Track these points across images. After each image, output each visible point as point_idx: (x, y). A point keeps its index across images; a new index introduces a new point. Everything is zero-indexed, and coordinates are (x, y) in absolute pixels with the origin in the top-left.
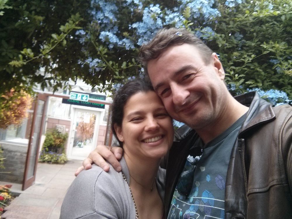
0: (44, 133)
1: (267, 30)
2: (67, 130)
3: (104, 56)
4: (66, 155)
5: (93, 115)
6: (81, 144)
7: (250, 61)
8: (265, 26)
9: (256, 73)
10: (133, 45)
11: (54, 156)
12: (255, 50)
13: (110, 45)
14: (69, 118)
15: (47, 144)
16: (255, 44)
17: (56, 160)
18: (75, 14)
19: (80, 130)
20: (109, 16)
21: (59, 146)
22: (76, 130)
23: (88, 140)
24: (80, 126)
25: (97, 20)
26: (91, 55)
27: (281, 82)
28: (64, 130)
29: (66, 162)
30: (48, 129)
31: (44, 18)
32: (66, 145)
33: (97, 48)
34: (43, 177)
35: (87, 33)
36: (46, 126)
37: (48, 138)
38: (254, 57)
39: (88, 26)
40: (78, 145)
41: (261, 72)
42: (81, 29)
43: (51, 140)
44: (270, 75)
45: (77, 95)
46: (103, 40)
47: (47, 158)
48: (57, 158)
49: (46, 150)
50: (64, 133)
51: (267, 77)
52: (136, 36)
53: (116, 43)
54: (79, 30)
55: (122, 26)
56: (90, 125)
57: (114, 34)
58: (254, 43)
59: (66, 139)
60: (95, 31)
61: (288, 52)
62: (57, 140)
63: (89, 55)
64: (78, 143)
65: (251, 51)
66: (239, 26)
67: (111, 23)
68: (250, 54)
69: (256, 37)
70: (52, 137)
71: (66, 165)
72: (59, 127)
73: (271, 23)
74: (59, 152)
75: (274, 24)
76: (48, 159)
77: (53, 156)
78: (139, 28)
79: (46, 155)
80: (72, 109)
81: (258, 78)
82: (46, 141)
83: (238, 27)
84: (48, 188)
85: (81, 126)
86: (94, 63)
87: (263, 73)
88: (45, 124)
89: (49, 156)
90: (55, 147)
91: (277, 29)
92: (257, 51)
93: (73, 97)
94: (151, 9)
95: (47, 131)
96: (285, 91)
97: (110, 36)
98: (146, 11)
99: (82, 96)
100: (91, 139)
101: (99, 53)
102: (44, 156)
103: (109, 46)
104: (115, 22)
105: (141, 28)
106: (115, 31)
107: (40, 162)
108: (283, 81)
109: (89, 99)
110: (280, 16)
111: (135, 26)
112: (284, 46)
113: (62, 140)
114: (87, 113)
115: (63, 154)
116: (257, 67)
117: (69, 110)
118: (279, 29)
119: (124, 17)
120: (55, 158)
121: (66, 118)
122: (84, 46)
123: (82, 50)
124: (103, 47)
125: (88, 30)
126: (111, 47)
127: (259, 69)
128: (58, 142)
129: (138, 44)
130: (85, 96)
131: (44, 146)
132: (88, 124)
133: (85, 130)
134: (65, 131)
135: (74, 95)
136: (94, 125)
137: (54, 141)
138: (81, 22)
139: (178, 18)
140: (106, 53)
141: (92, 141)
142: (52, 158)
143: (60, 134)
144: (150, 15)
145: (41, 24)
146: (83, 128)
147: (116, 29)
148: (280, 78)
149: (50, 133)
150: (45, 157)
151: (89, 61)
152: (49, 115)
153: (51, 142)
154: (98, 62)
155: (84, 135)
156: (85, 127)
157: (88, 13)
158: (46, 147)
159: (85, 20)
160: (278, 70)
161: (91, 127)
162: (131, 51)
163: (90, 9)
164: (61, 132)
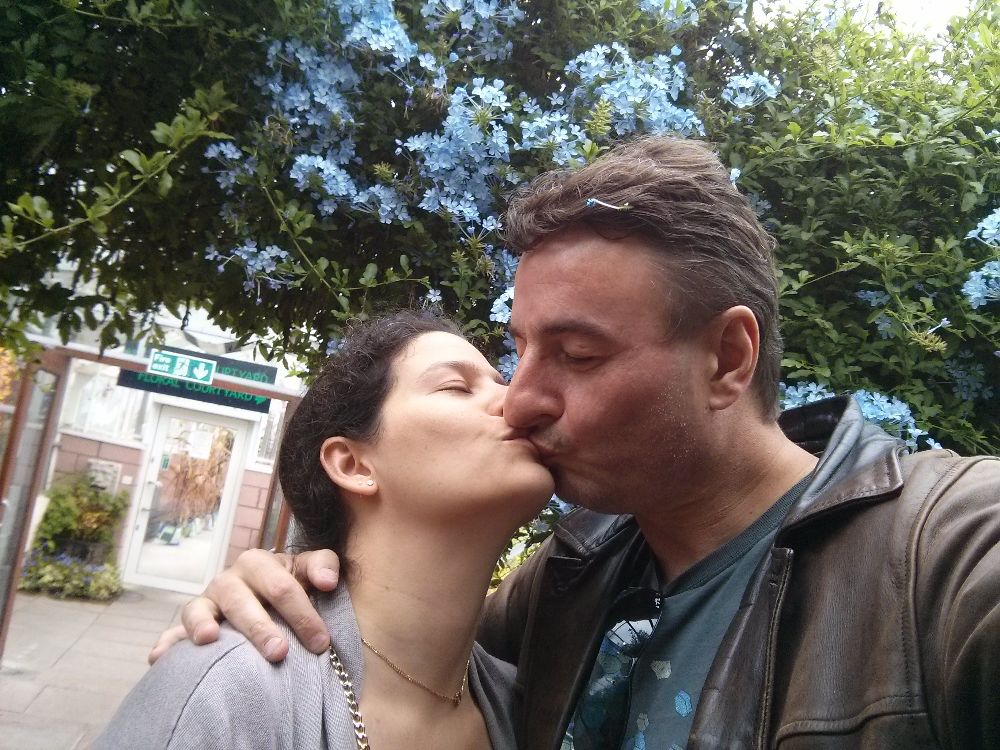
0: (44, 488)
1: (854, 192)
2: (127, 480)
3: (300, 238)
4: (117, 572)
5: (220, 432)
6: (175, 531)
7: (792, 293)
8: (849, 178)
9: (808, 332)
10: (405, 210)
11: (76, 570)
12: (811, 255)
13: (325, 202)
14: (136, 439)
15: (54, 528)
16: (810, 235)
17: (82, 585)
18: (207, 87)
19: (172, 482)
20: (329, 104)
21: (95, 537)
22: (159, 484)
23: (198, 520)
24: (172, 468)
25: (284, 111)
26: (255, 233)
27: (892, 367)
28: (118, 480)
29: (115, 595)
30: (59, 475)
31: (97, 89)
32: (120, 535)
33: (279, 211)
34: (33, 647)
35: (245, 156)
36: (53, 460)
37: (58, 504)
38: (809, 280)
39: (251, 130)
40: (160, 535)
41: (827, 329)
42: (225, 142)
43: (67, 512)
44: (855, 341)
45: (174, 359)
46: (302, 185)
47: (47, 578)
48: (85, 579)
49: (46, 549)
50: (114, 491)
51: (846, 348)
52: (419, 179)
53: (347, 198)
54: (217, 142)
55: (370, 143)
56: (208, 469)
57: (341, 167)
58: (809, 231)
59: (122, 512)
60: (275, 151)
61: (917, 268)
62: (89, 516)
63: (245, 233)
64: (163, 527)
65: (796, 256)
66: (761, 171)
67: (334, 126)
68: (793, 266)
69: (815, 213)
70: (71, 502)
71: (116, 606)
72: (99, 468)
73: (869, 171)
74: (92, 558)
75: (876, 175)
76: (54, 581)
77: (72, 570)
78: (431, 154)
79: (45, 566)
80: (150, 408)
81: (816, 350)
82: (51, 515)
83: (757, 173)
84: (46, 687)
85: (178, 468)
86: (262, 261)
87: (834, 335)
88: (50, 457)
89: (56, 572)
90: (80, 538)
91: (887, 189)
92: (817, 261)
93: (160, 367)
94: (476, 91)
95: (56, 480)
96: (903, 400)
97: (326, 172)
98: (457, 98)
99: (193, 365)
100: (209, 516)
101: (283, 227)
102: (38, 569)
103: (319, 207)
104: (348, 127)
105: (435, 156)
106: (343, 155)
107: (23, 590)
108: (898, 364)
109: (215, 375)
110: (899, 149)
111: (415, 144)
112: (909, 250)
113: (107, 514)
114: (201, 425)
115: (107, 566)
116: (813, 312)
117: (137, 408)
118: (894, 191)
119: (377, 112)
120: (79, 579)
121: (126, 438)
122: (231, 198)
123: (222, 214)
124: (300, 209)
125: (251, 146)
126: (329, 208)
127: (822, 318)
128: (91, 521)
129: (424, 205)
130: (202, 366)
131: (41, 535)
132: (203, 465)
133: (191, 486)
134: (120, 483)
135: (162, 359)
136: (222, 466)
137: (80, 519)
138: (228, 114)
139: (565, 131)
140: (307, 230)
141: (213, 525)
142: (67, 579)
143: (101, 493)
144: (470, 112)
145: (87, 110)
146: (182, 477)
147: (348, 149)
148: (887, 353)
149: (65, 488)
150: (41, 572)
151: (244, 252)
152: (67, 425)
153: (68, 520)
154: (278, 260)
155: (186, 502)
156: (190, 470)
157: (252, 86)
158: (48, 536)
159: (243, 111)
160: (884, 327)
161: (212, 474)
162: (396, 227)
163: (262, 73)
164: (103, 488)
